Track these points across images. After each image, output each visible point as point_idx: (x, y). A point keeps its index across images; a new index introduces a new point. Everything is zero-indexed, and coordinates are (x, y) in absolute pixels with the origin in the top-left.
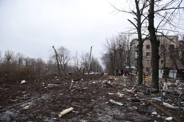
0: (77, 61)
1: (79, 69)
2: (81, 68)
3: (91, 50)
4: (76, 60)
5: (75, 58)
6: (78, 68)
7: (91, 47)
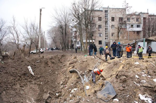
0: (17, 33)
1: (22, 48)
2: (24, 46)
3: (41, 14)
4: (14, 32)
5: (13, 28)
6: (20, 46)
7: (41, 10)
